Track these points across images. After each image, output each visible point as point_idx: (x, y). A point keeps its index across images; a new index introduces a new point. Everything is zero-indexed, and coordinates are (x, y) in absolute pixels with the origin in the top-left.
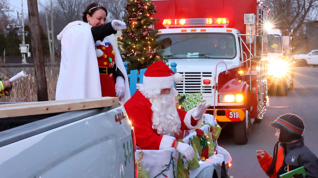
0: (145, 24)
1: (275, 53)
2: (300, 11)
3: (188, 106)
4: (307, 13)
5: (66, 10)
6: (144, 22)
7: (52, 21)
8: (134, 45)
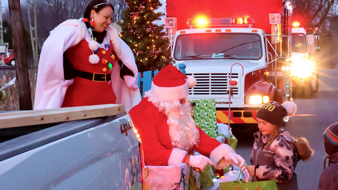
0: (148, 19)
1: (299, 53)
2: (323, 4)
3: (198, 114)
4: (330, 6)
5: (51, 3)
6: (147, 17)
7: (35, 17)
8: (136, 44)
